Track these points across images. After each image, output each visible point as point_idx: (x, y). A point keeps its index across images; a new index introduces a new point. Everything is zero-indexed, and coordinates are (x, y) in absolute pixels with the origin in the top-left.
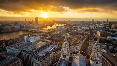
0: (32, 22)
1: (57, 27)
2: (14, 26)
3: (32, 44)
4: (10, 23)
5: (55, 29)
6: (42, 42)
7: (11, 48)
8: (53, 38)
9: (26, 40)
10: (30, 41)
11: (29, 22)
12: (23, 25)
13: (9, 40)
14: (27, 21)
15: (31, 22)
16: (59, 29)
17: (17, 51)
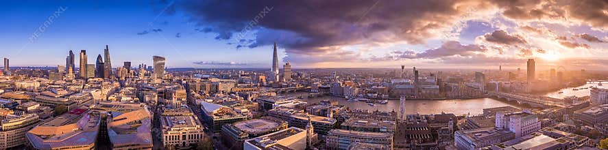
0: (517, 75)
1: (595, 91)
2: (473, 83)
3: (514, 138)
4: (465, 76)
5: (587, 97)
6: (546, 137)
7: (463, 136)
8: (582, 127)
9: (498, 124)
10: (511, 129)
11: (510, 73)
12: (493, 82)
13: (460, 118)
14: (505, 71)
15: (513, 75)
16: (601, 96)
17: (475, 148)
